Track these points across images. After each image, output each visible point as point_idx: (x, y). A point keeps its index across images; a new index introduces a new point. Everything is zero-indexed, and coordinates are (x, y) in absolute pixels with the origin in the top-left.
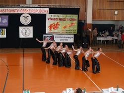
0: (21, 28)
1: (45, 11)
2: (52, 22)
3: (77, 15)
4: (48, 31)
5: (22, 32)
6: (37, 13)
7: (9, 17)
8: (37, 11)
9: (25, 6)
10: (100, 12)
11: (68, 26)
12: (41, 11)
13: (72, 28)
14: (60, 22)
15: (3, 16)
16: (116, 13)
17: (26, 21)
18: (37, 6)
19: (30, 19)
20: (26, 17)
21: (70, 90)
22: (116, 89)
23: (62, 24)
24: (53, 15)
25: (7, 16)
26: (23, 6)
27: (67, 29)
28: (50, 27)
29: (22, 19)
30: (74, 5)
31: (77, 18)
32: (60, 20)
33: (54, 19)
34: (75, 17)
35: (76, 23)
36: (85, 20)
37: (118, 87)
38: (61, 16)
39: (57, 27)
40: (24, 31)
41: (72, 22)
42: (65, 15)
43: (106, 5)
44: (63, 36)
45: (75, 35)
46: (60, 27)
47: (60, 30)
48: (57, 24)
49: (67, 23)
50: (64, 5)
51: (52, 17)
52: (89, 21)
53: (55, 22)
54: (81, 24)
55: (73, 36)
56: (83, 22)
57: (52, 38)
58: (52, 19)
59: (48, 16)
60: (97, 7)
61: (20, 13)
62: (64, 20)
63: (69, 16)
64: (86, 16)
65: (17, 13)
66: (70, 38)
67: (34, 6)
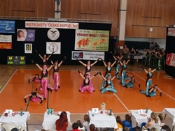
0: (48, 44)
1: (74, 26)
2: (82, 38)
3: (108, 32)
4: (76, 47)
5: (49, 48)
6: (66, 28)
7: (36, 32)
8: (66, 25)
9: (53, 20)
10: (133, 28)
11: (98, 43)
12: (70, 26)
13: (102, 45)
14: (90, 38)
15: (30, 30)
16: (151, 29)
17: (53, 36)
18: (66, 20)
19: (58, 34)
20: (54, 32)
21: (95, 110)
22: (145, 110)
23: (92, 41)
24: (83, 30)
25: (34, 31)
26: (51, 19)
27: (98, 45)
28: (80, 43)
29: (49, 34)
30: (106, 21)
31: (108, 34)
32: (90, 35)
33: (84, 35)
34: (107, 33)
35: (107, 39)
36: (118, 37)
37: (147, 109)
38: (91, 32)
39: (86, 44)
40: (52, 47)
41: (103, 38)
42: (95, 31)
43: (140, 22)
44: (93, 53)
45: (106, 52)
46: (90, 43)
47: (90, 46)
48: (87, 40)
49: (98, 39)
50: (95, 20)
51: (82, 33)
52: (122, 38)
53: (85, 38)
54: (113, 42)
55: (103, 53)
56: (115, 38)
57: (81, 55)
58: (81, 35)
59: (78, 31)
60: (131, 23)
61: (47, 27)
62: (94, 36)
63: (100, 32)
64: (118, 32)
65: (44, 27)
66: (101, 55)
67: (62, 20)
